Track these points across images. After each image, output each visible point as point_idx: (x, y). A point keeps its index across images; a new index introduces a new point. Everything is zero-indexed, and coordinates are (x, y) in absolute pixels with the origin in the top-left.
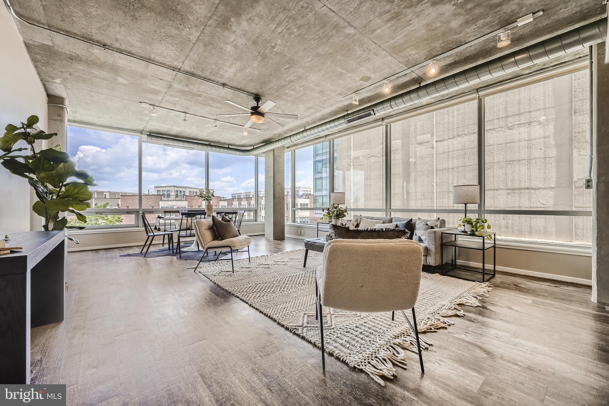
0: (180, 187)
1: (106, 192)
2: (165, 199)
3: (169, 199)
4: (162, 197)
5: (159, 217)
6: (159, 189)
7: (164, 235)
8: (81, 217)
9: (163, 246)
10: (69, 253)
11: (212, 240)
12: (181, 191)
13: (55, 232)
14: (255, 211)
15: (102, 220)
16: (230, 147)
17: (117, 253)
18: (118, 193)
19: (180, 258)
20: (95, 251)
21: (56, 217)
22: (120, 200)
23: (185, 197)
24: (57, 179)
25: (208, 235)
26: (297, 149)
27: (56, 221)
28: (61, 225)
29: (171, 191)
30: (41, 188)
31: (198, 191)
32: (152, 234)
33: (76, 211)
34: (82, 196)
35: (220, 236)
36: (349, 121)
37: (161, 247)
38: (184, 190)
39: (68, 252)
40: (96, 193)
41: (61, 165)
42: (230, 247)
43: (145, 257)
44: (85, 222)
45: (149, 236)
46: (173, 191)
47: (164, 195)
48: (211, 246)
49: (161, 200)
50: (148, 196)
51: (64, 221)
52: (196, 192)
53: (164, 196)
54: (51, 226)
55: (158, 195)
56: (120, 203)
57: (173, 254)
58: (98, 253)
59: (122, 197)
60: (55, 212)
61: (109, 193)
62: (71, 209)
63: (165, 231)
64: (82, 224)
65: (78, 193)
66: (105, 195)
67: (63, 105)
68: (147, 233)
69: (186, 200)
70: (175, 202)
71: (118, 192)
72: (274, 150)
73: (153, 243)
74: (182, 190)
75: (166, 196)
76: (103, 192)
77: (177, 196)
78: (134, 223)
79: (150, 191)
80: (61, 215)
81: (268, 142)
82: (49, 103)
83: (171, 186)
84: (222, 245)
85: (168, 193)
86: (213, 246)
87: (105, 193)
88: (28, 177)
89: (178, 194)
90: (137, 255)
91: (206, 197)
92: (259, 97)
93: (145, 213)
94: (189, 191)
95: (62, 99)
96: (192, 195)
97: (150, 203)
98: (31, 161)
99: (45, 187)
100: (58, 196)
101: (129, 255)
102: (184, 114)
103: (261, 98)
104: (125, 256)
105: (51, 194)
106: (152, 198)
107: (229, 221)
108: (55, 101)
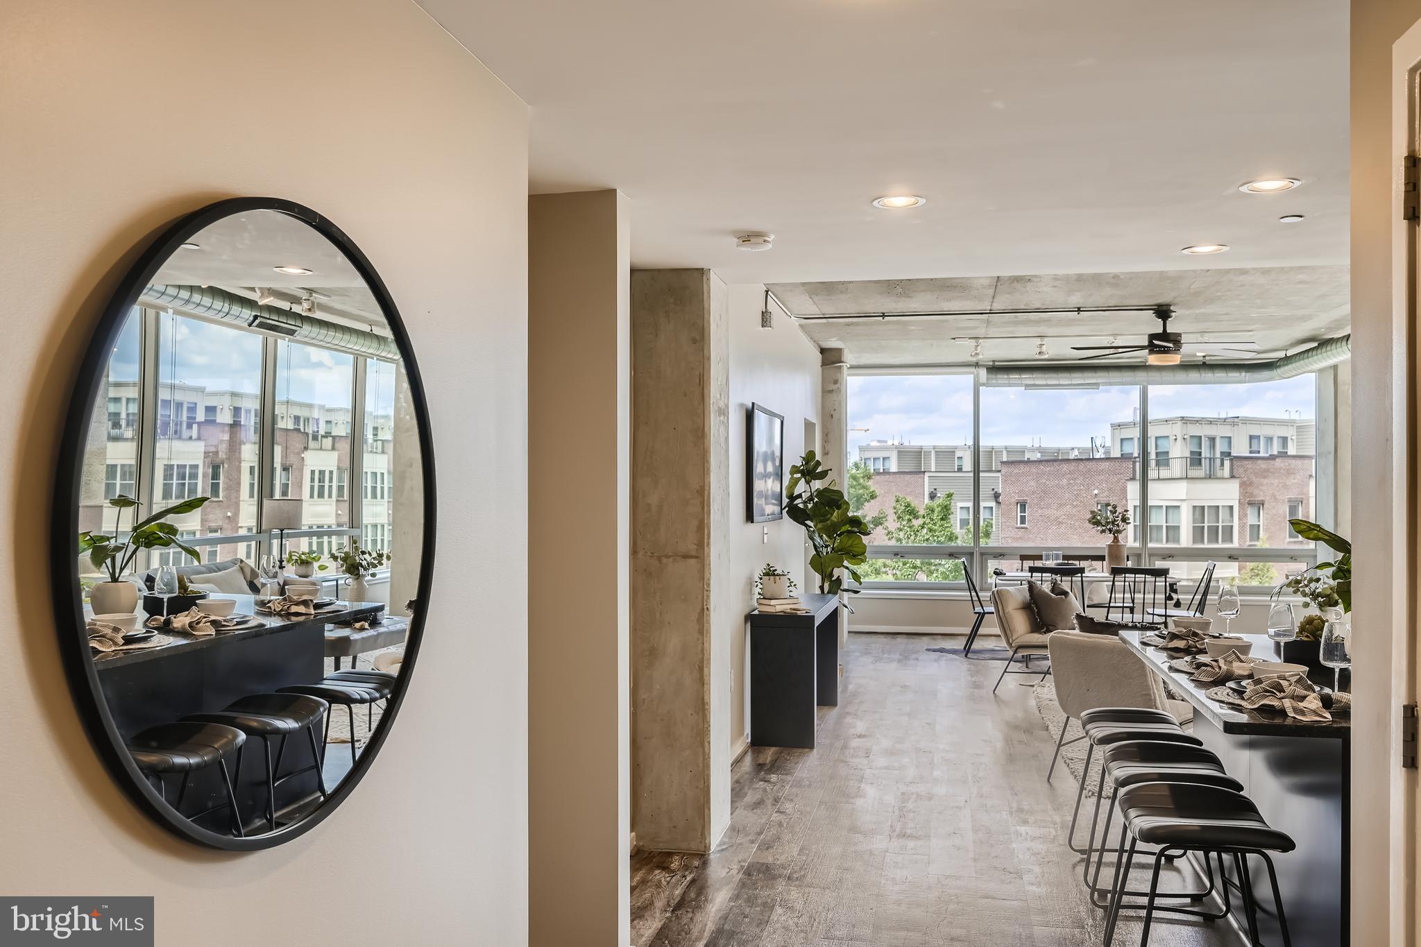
0: (1211, 422)
3: (1166, 474)
5: (996, 573)
6: (1125, 433)
8: (856, 576)
10: (851, 634)
11: (1029, 630)
12: (1212, 440)
13: (830, 595)
17: (925, 642)
20: (891, 636)
21: (831, 575)
23: (1227, 463)
24: (831, 530)
25: (1020, 623)
27: (831, 581)
28: (836, 586)
30: (818, 539)
32: (979, 609)
33: (850, 567)
34: (855, 549)
35: (1044, 624)
38: (1225, 431)
39: (849, 632)
41: (836, 513)
43: (966, 656)
45: (977, 614)
46: (1181, 442)
48: (1023, 643)
49: (1133, 479)
50: (1090, 464)
51: (839, 581)
52: (1283, 440)
54: (827, 587)
55: (1124, 459)
58: (895, 638)
60: (830, 569)
62: (845, 564)
65: (851, 546)
66: (960, 458)
67: (841, 361)
68: (974, 607)
69: (1232, 477)
70: (1183, 485)
72: (1335, 367)
73: (982, 631)
74: (1219, 431)
77: (1196, 459)
80: (836, 572)
81: (1321, 342)
82: (824, 364)
83: (1173, 421)
86: (1026, 644)
87: (958, 454)
88: (806, 525)
89: (1200, 454)
90: (954, 652)
91: (1108, 523)
92: (1165, 308)
93: (986, 556)
94: (1251, 437)
95: (839, 351)
96: (1261, 454)
97: (1096, 492)
98: (810, 506)
99: (821, 537)
100: (833, 548)
101: (942, 650)
102: (1039, 339)
103: (1172, 308)
104: (935, 651)
105: (827, 547)
106: (1101, 472)
107: (1065, 593)
108: (830, 358)
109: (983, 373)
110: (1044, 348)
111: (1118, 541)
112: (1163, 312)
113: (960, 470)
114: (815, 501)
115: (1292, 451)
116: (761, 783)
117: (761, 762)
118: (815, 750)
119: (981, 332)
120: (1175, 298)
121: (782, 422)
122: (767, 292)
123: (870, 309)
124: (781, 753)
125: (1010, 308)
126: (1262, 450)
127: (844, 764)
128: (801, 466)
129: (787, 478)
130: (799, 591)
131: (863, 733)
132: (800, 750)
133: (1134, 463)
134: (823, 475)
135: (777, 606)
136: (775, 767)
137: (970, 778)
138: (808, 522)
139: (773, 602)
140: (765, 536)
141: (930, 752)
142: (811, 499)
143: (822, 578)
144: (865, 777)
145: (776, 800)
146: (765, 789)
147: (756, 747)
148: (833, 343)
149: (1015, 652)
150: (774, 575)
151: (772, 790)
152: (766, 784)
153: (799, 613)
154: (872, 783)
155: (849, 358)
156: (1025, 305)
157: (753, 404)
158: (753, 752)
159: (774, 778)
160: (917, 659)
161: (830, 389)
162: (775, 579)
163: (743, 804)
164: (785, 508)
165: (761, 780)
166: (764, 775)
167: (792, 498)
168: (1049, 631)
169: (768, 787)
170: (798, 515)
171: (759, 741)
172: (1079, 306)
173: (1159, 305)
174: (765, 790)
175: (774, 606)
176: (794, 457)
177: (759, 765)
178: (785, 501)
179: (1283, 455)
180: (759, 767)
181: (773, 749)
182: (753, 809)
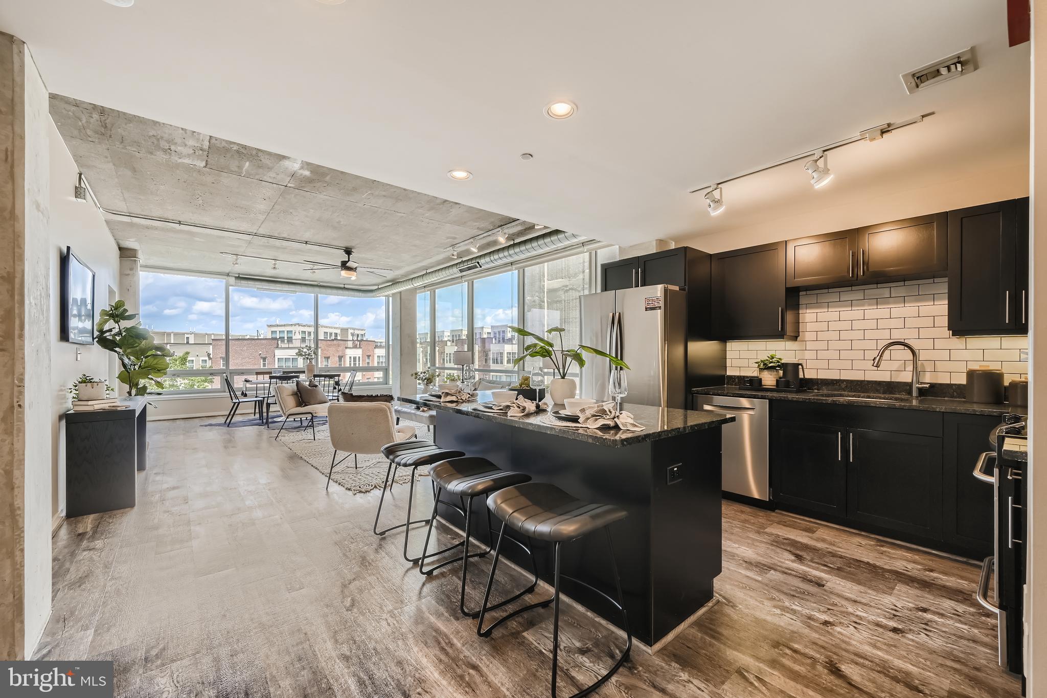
1: (187, 334)
2: (283, 346)
3: (291, 346)
4: (279, 342)
5: (246, 381)
6: (274, 329)
7: (256, 401)
8: (159, 384)
9: (255, 415)
11: (295, 406)
12: (310, 333)
13: (138, 397)
14: (385, 370)
15: (181, 380)
16: (346, 286)
18: (209, 335)
19: (268, 427)
21: (137, 384)
22: (211, 346)
24: (139, 354)
25: (291, 401)
26: (437, 288)
27: (137, 388)
28: (142, 391)
29: (293, 333)
30: (126, 360)
31: (338, 331)
32: (237, 401)
33: (154, 379)
34: (160, 366)
35: (303, 402)
36: (461, 271)
37: (252, 417)
40: (172, 335)
41: (144, 342)
42: (311, 413)
43: (228, 426)
44: (163, 388)
45: (235, 403)
46: (297, 333)
47: (282, 339)
48: (292, 413)
49: (277, 347)
50: (257, 341)
51: (145, 388)
52: (336, 334)
53: (283, 341)
54: (134, 392)
55: (273, 339)
56: (211, 352)
57: (262, 424)
59: (215, 342)
60: (137, 381)
61: (193, 335)
62: (150, 376)
63: (256, 397)
64: (160, 390)
65: (156, 364)
66: (188, 338)
67: (136, 257)
68: (232, 400)
71: (208, 333)
72: (400, 292)
73: (237, 412)
74: (312, 330)
75: (286, 341)
76: (184, 334)
78: (219, 387)
79: (261, 332)
80: (142, 382)
81: (395, 282)
82: (121, 257)
83: (295, 325)
84: (304, 412)
85: (290, 335)
86: (294, 413)
87: (186, 336)
88: (116, 351)
89: (305, 338)
90: (219, 425)
91: (306, 355)
92: (349, 250)
93: (233, 374)
94: (325, 332)
95: (135, 251)
96: (329, 339)
97: (260, 352)
98: (118, 338)
99: (129, 359)
100: (140, 366)
101: (211, 425)
102: (273, 261)
103: (353, 250)
104: (206, 426)
105: (134, 365)
106: (262, 345)
107: (316, 386)
108: (126, 254)
109: (232, 280)
110: (277, 266)
111: (312, 363)
112: (348, 252)
113: (188, 343)
114: (123, 335)
115: (339, 338)
116: (85, 553)
117: (81, 531)
118: (136, 507)
119: (240, 251)
120: (357, 244)
121: (94, 276)
122: (80, 175)
123: (170, 215)
124: (102, 518)
125: (268, 234)
126: (328, 337)
127: (167, 514)
128: (110, 311)
129: (97, 318)
130: (116, 394)
131: (176, 486)
132: (122, 511)
133: (278, 341)
134: (130, 317)
135: (95, 405)
136: (96, 532)
137: (274, 501)
138: (117, 349)
139: (90, 403)
140: (79, 355)
141: (235, 488)
142: (119, 333)
143: (130, 387)
144: (191, 520)
145: (107, 566)
146: (91, 558)
147: (72, 519)
148: (130, 243)
149: (287, 418)
150: (91, 382)
151: (99, 557)
152: (92, 552)
153: (119, 409)
154: (200, 524)
155: (142, 258)
156: (278, 234)
157: (68, 248)
158: (69, 524)
159: (99, 544)
160: (196, 432)
161: (127, 273)
162: (92, 385)
163: (66, 583)
164: (96, 338)
165: (84, 550)
166: (89, 544)
167: (102, 332)
168: (306, 405)
169: (95, 555)
170: (105, 342)
171: (75, 511)
172: (306, 240)
173: (346, 248)
174: (91, 560)
175: (93, 405)
176: (103, 304)
177: (79, 535)
178: (96, 334)
179: (336, 339)
180: (80, 537)
181: (92, 517)
182: (80, 586)
